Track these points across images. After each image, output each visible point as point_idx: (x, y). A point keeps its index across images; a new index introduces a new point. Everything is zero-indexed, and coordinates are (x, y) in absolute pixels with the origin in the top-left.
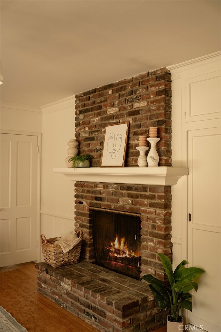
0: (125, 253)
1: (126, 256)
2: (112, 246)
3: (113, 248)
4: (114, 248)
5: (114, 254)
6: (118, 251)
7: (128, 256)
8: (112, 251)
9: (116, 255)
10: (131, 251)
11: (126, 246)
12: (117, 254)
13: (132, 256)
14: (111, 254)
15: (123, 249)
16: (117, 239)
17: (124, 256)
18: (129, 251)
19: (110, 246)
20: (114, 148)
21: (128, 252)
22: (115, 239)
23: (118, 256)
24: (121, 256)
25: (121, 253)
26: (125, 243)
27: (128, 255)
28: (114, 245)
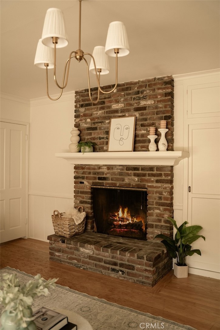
0: (128, 220)
1: (130, 223)
2: (116, 216)
3: (117, 217)
4: (119, 217)
5: (119, 223)
6: (122, 219)
7: (131, 222)
8: (117, 220)
9: (120, 223)
10: (133, 217)
11: (129, 214)
12: (122, 221)
13: (134, 221)
14: (116, 223)
15: (127, 216)
16: (121, 209)
17: (128, 222)
18: (132, 218)
19: (115, 216)
20: (122, 137)
21: (130, 218)
22: (119, 210)
23: (122, 223)
24: (125, 223)
25: (125, 220)
26: (128, 212)
27: (131, 220)
28: (118, 214)
